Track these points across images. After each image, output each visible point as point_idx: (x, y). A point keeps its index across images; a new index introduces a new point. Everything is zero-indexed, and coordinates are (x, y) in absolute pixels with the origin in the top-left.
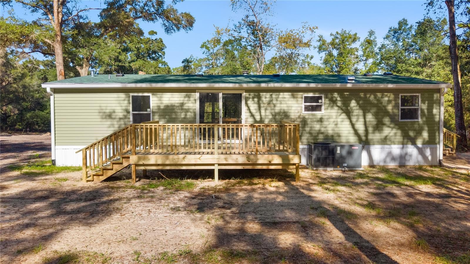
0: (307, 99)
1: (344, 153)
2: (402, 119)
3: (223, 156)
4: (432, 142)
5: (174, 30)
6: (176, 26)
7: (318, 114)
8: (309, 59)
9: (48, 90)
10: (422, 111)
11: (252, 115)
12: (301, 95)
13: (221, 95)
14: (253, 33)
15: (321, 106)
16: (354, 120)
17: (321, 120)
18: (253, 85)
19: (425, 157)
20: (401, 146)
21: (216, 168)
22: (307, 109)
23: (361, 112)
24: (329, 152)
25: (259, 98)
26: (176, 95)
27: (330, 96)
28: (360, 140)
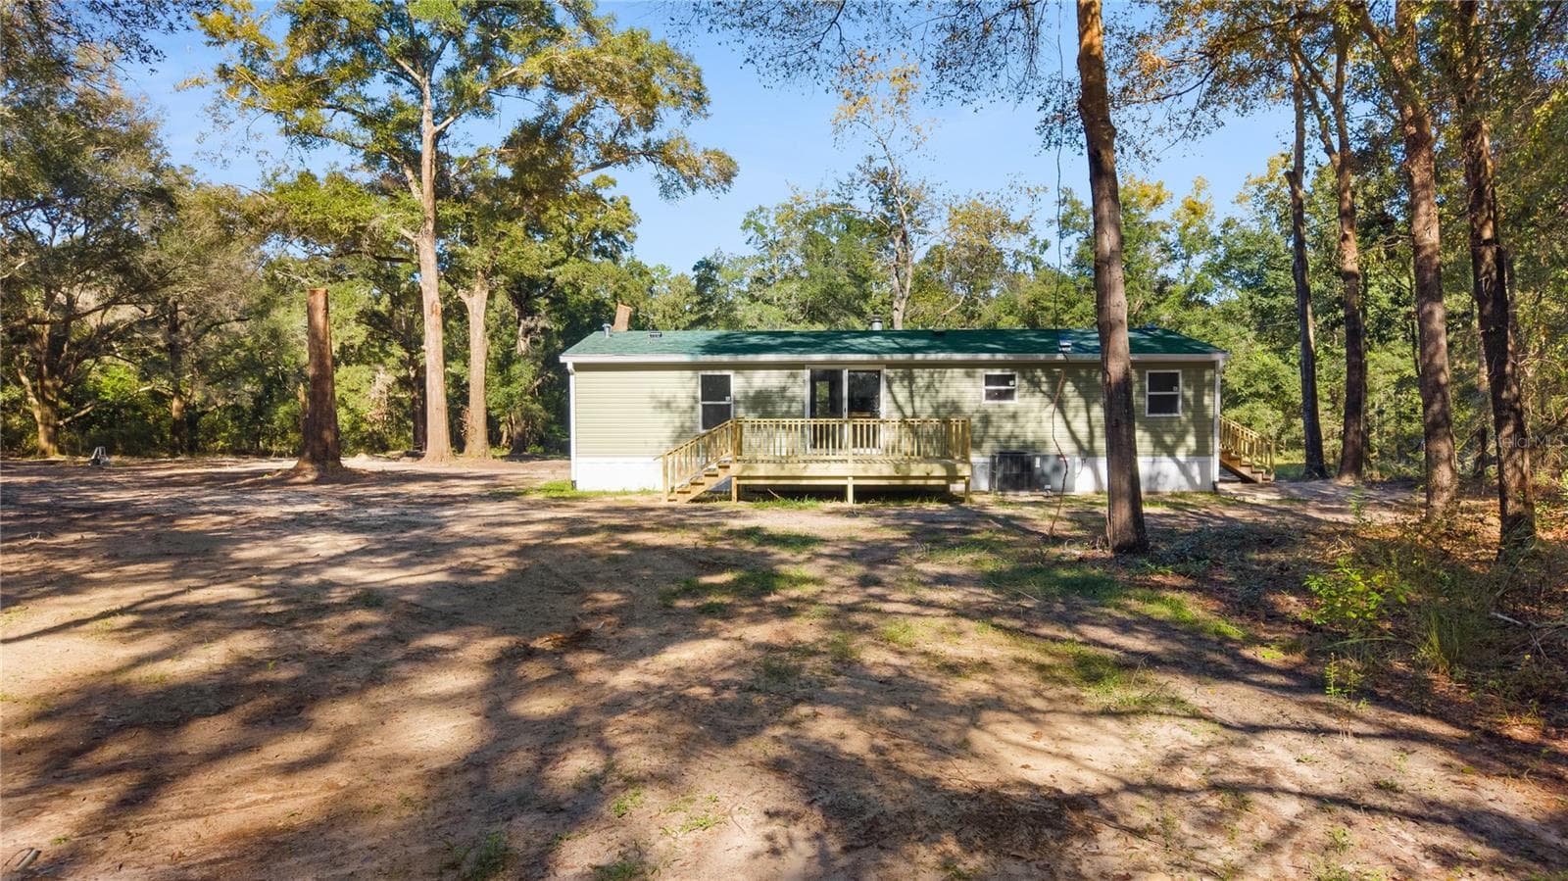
0: (989, 380)
1: (1048, 468)
2: (1150, 412)
3: (860, 466)
4: (1202, 451)
5: (683, 191)
6: (689, 180)
7: (1010, 405)
8: (1037, 250)
9: (570, 367)
10: (1185, 400)
11: (899, 408)
12: (982, 372)
13: (845, 374)
14: (884, 201)
15: (1013, 391)
16: (1070, 415)
17: (1014, 416)
18: (899, 357)
19: (1190, 479)
20: (1151, 459)
21: (850, 484)
22: (990, 395)
23: (1081, 402)
24: (1023, 466)
25: (911, 379)
26: (774, 373)
27: (1029, 375)
28: (1081, 448)
